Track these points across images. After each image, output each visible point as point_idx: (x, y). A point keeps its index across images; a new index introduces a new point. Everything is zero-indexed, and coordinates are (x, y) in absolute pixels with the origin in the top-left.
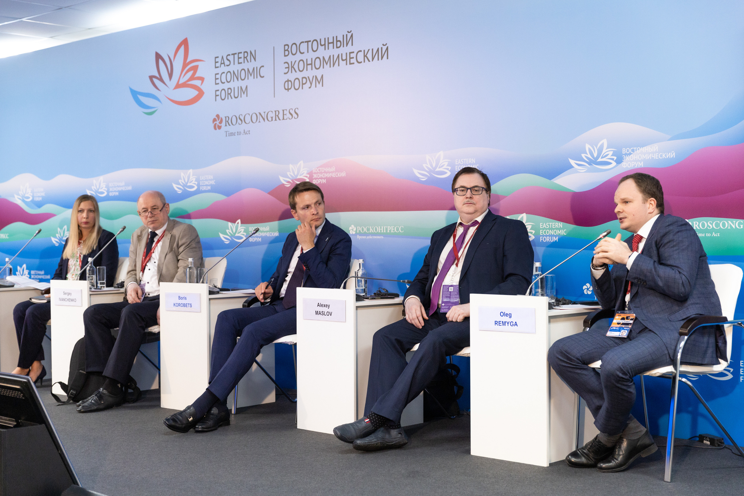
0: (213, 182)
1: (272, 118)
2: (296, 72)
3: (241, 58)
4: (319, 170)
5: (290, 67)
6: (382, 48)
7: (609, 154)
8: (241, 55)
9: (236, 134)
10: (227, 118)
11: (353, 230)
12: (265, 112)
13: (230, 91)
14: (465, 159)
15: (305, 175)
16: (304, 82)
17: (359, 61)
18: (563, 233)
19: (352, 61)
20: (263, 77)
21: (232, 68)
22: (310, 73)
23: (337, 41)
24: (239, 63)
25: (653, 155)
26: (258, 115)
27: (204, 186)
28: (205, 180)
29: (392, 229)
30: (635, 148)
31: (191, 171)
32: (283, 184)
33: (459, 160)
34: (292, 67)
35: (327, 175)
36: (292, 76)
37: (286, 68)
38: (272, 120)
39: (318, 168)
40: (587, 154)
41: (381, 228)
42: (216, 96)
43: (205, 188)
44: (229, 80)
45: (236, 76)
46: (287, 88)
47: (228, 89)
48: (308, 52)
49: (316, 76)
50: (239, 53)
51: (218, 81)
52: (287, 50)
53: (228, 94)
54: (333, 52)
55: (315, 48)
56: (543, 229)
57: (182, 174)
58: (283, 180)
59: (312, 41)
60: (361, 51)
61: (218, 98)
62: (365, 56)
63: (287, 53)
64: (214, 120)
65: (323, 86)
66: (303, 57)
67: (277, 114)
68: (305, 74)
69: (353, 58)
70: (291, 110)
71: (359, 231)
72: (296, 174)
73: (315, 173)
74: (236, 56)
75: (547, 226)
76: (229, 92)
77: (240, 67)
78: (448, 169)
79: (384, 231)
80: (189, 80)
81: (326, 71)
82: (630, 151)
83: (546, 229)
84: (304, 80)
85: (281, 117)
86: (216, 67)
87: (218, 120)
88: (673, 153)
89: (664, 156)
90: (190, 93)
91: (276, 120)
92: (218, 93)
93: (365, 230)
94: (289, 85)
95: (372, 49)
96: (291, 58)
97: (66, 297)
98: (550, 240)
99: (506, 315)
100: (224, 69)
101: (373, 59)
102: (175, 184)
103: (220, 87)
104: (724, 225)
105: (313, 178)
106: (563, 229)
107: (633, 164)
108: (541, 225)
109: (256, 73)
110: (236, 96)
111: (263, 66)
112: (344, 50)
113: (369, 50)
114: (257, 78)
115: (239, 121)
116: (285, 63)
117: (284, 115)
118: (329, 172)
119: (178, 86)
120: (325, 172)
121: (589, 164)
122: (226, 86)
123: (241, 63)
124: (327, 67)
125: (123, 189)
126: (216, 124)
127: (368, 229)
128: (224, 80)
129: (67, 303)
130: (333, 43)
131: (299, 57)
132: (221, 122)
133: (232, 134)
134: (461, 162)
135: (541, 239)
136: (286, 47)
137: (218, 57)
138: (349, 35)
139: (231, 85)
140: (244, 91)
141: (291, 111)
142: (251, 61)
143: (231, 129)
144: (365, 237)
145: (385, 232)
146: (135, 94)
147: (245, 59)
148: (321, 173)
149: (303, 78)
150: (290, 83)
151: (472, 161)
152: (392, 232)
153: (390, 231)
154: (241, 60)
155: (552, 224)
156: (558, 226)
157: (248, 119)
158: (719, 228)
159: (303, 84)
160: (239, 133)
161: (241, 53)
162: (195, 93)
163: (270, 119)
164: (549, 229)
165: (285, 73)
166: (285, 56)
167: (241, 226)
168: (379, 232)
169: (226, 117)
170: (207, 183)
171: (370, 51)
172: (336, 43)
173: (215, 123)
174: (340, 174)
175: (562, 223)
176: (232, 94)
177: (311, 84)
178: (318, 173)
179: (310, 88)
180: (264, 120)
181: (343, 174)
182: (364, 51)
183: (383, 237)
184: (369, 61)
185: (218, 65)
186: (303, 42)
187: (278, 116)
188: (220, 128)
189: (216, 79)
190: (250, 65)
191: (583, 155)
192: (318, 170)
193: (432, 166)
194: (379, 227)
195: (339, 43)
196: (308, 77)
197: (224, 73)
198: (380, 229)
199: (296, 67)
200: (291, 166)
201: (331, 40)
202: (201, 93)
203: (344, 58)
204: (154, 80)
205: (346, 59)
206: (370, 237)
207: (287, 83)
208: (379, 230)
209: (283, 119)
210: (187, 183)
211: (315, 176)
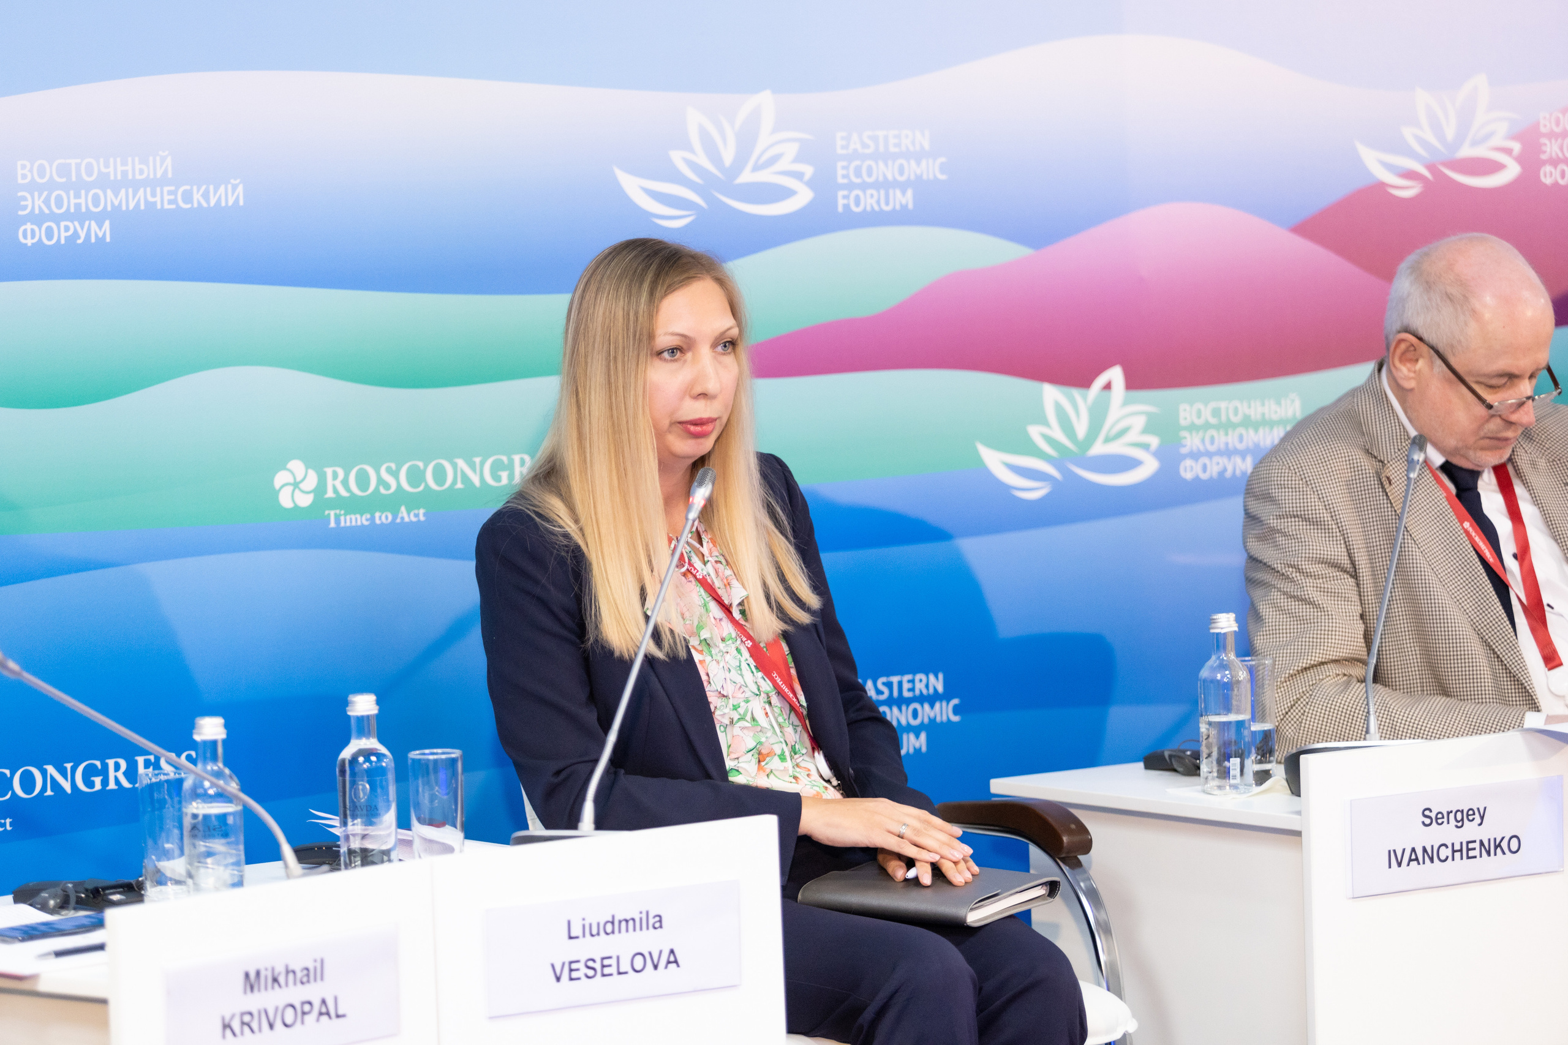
0: (931, 170)
15: (1498, 141)
27: (864, 187)
28: (876, 156)
31: (765, 101)
32: (1382, 186)
43: (870, 201)
57: (695, 120)
72: (1450, 133)
73: (1552, 135)
97: (1449, 834)
105: (1544, 157)
125: (163, 200)
170: (889, 171)
211: (1551, 148)
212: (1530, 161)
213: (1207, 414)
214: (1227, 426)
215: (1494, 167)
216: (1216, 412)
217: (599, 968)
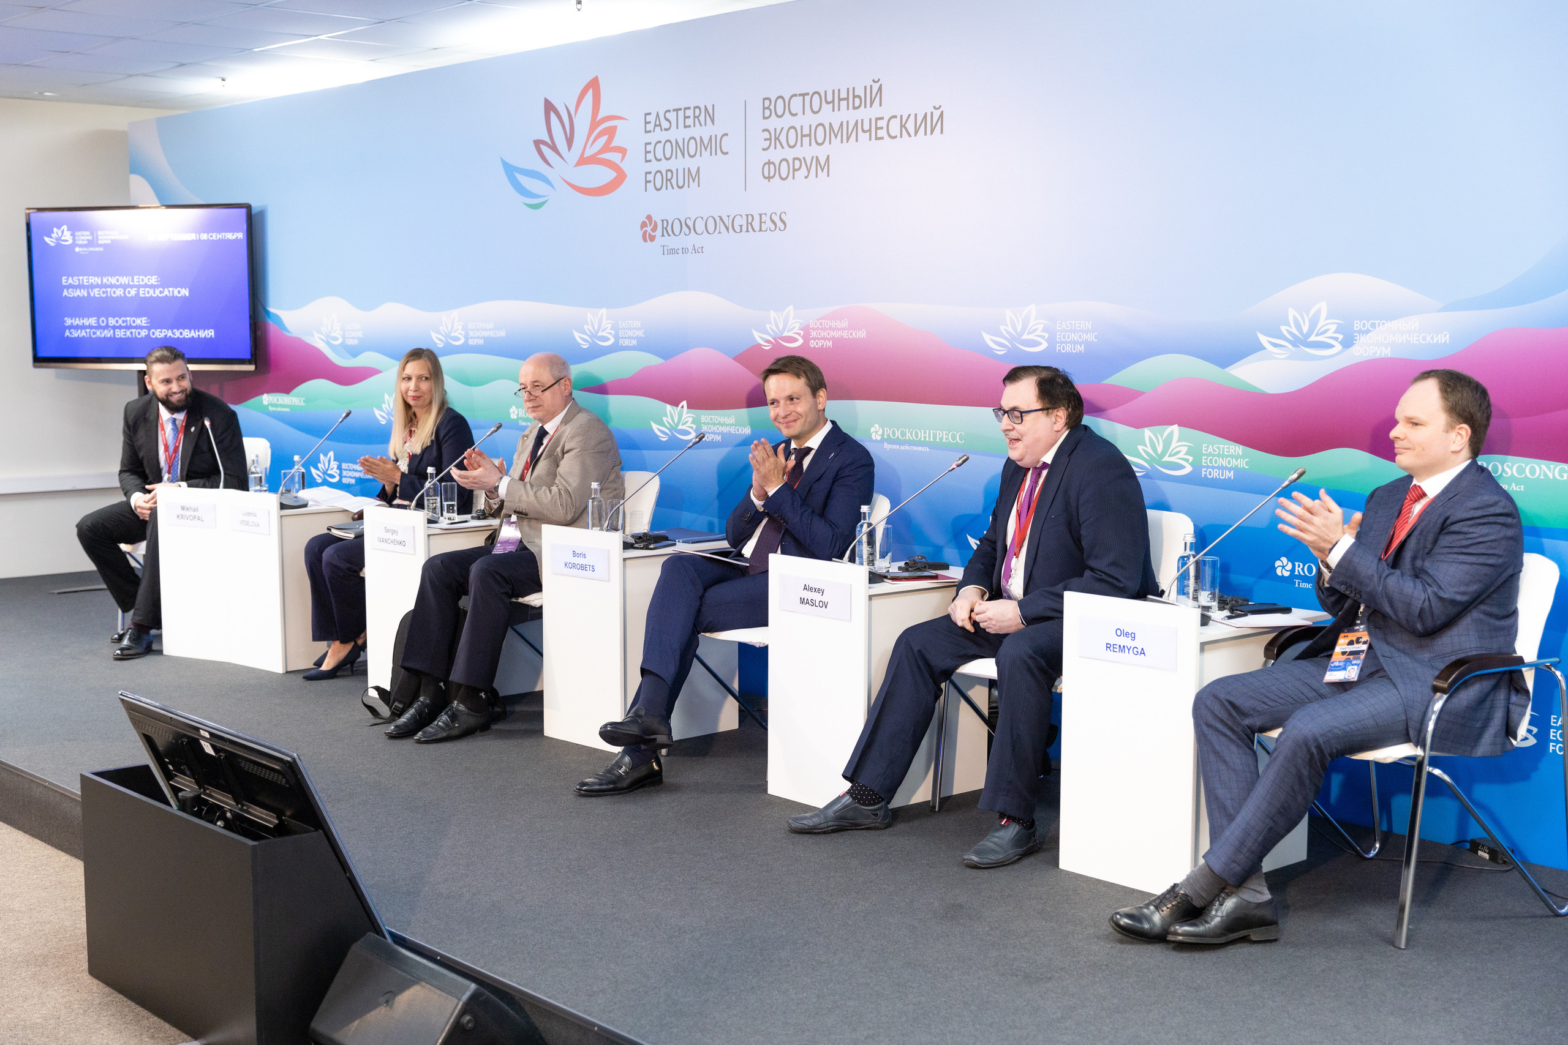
0: (640, 334)
1: (741, 226)
2: (783, 148)
3: (689, 117)
4: (821, 324)
5: (773, 139)
6: (932, 113)
7: (1329, 328)
8: (689, 113)
9: (680, 251)
10: (665, 222)
11: (876, 432)
12: (728, 216)
13: (669, 174)
14: (1073, 322)
15: (796, 330)
16: (797, 166)
17: (893, 134)
18: (1242, 464)
19: (880, 133)
20: (727, 153)
21: (673, 135)
22: (806, 151)
23: (854, 97)
24: (685, 127)
25: (1410, 337)
26: (718, 220)
27: (625, 338)
28: (628, 329)
29: (944, 437)
30: (1377, 322)
31: (604, 311)
32: (760, 345)
33: (1064, 323)
34: (776, 139)
35: (832, 334)
36: (775, 155)
37: (765, 140)
38: (741, 231)
39: (818, 320)
40: (1290, 326)
41: (925, 433)
42: (647, 182)
43: (626, 343)
44: (668, 156)
45: (680, 148)
46: (767, 175)
47: (667, 171)
48: (804, 114)
49: (817, 157)
50: (685, 109)
51: (650, 156)
52: (768, 108)
53: (667, 180)
54: (847, 115)
55: (816, 108)
56: (1208, 455)
57: (589, 316)
58: (759, 338)
59: (810, 95)
60: (895, 117)
61: (650, 186)
62: (903, 126)
63: (767, 113)
64: (644, 225)
65: (828, 175)
66: (796, 122)
67: (750, 221)
68: (798, 152)
69: (882, 128)
70: (774, 215)
71: (888, 435)
72: (781, 327)
73: (813, 329)
74: (681, 113)
75: (1214, 451)
76: (669, 177)
77: (687, 134)
78: (1043, 337)
79: (929, 438)
80: (601, 151)
81: (835, 149)
82: (1368, 325)
83: (1214, 456)
84: (797, 165)
85: (757, 228)
86: (646, 132)
87: (650, 225)
88: (1445, 336)
89: (1428, 339)
90: (601, 175)
91: (747, 231)
92: (650, 177)
93: (898, 434)
94: (770, 170)
95: (916, 115)
96: (774, 123)
97: (388, 536)
98: (1219, 475)
99: (1127, 634)
100: (658, 135)
101: (916, 133)
102: (578, 332)
103: (654, 166)
104: (1533, 471)
105: (811, 337)
106: (1243, 457)
107: (1373, 349)
108: (1204, 449)
109: (714, 145)
110: (681, 184)
111: (726, 135)
112: (866, 114)
113: (909, 115)
114: (716, 154)
115: (685, 228)
116: (764, 131)
117: (761, 222)
118: (838, 329)
119: (583, 161)
120: (831, 328)
121: (1294, 344)
122: (663, 166)
123: (689, 126)
124: (836, 141)
125: (492, 334)
126: (646, 231)
127: (903, 434)
128: (660, 155)
129: (392, 547)
130: (847, 99)
131: (787, 121)
132: (654, 229)
133: (673, 251)
134: (1067, 327)
135: (1203, 473)
136: (767, 103)
137: (650, 114)
138: (876, 87)
139: (673, 164)
140: (693, 176)
141: (774, 217)
142: (705, 125)
143: (671, 242)
144: (898, 447)
145: (932, 440)
146: (510, 170)
147: (696, 119)
148: (824, 329)
149: (794, 159)
150: (772, 166)
151: (1085, 326)
152: (944, 440)
153: (941, 439)
154: (689, 122)
155: (1223, 448)
156: (1235, 451)
157: (700, 226)
158: (1523, 476)
159: (794, 170)
160: (685, 251)
161: (689, 108)
162: (610, 175)
163: (738, 229)
164: (1219, 455)
165: (764, 149)
166: (764, 118)
167: (687, 413)
168: (922, 439)
169: (663, 221)
170: (630, 333)
171: (912, 118)
172: (854, 100)
173: (645, 229)
174: (856, 334)
175: (1241, 447)
176: (674, 181)
177: (809, 171)
178: (818, 329)
179: (806, 177)
180: (727, 229)
181: (862, 334)
182: (901, 116)
183: (928, 450)
184: (910, 136)
185: (650, 127)
186: (795, 95)
187: (751, 224)
188: (652, 238)
189: (647, 152)
190: (704, 132)
191: (1283, 329)
192: (818, 324)
193: (1014, 328)
194: (923, 431)
195: (857, 101)
196: (804, 158)
197: (660, 142)
198: (923, 435)
199: (783, 138)
200: (773, 314)
201: (843, 95)
202: (621, 177)
203: (866, 127)
204: (543, 148)
205: (870, 130)
206: (907, 448)
207: (767, 166)
208: (921, 436)
209: (761, 230)
210: (597, 332)
211: (814, 334)
212: (807, 338)
213: (709, 419)
214: (714, 424)
215: (795, 340)
216: (711, 419)
217: (247, 523)
